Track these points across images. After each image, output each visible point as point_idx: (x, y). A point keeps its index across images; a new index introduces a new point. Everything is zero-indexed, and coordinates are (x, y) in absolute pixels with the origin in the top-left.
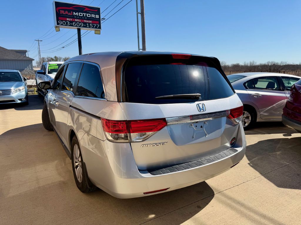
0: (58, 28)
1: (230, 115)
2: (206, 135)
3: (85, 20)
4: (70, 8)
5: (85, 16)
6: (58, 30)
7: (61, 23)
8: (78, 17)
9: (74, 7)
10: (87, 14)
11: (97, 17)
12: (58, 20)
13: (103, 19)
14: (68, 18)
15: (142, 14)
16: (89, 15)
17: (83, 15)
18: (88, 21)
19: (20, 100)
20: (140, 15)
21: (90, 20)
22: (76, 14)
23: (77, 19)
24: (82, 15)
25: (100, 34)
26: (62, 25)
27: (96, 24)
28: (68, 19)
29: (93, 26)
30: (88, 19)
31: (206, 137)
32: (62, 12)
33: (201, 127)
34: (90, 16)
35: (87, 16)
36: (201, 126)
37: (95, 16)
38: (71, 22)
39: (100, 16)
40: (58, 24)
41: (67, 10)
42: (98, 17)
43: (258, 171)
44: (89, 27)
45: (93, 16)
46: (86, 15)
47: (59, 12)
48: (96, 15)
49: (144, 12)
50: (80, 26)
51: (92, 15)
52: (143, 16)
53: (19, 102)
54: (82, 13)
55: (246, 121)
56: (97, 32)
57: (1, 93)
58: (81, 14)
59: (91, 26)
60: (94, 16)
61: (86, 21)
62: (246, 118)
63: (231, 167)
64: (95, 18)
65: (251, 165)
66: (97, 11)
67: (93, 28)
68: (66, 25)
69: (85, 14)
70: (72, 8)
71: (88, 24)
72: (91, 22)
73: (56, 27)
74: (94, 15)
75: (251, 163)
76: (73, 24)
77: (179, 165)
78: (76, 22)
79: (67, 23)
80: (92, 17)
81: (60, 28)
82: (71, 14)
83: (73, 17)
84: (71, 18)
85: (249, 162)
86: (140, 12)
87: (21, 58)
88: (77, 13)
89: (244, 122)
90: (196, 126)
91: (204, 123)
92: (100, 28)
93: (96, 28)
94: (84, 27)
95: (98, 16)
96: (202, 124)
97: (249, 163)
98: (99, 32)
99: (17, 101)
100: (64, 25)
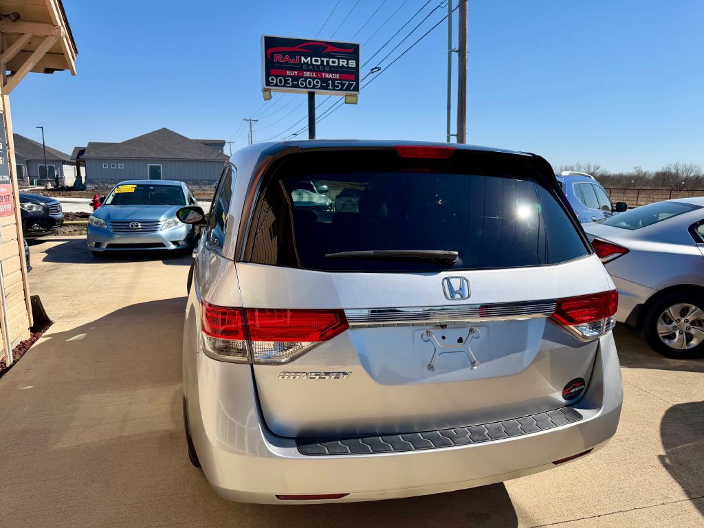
0: (267, 93)
1: (556, 315)
2: (473, 364)
3: (326, 72)
4: (296, 49)
5: (325, 64)
6: (269, 97)
7: (275, 81)
8: (311, 67)
9: (302, 45)
10: (331, 60)
11: (352, 64)
12: (267, 76)
13: (376, 68)
14: (290, 70)
15: (462, 52)
16: (334, 62)
17: (322, 61)
18: (331, 76)
19: (175, 243)
20: (455, 56)
21: (336, 72)
22: (306, 61)
23: (307, 70)
24: (319, 63)
25: (356, 103)
26: (276, 85)
27: (348, 81)
28: (288, 73)
29: (343, 85)
30: (333, 70)
31: (472, 369)
32: (278, 58)
33: (460, 340)
34: (336, 64)
35: (331, 64)
36: (461, 338)
37: (348, 64)
38: (295, 78)
39: (357, 64)
40: (268, 83)
41: (287, 53)
42: (354, 66)
43: (681, 484)
44: (334, 89)
45: (343, 62)
46: (328, 62)
47: (272, 57)
48: (350, 61)
49: (467, 47)
50: (313, 88)
51: (341, 60)
52: (462, 58)
53: (173, 247)
54: (319, 59)
55: (693, 331)
56: (350, 99)
57: (140, 227)
58: (316, 61)
59: (338, 86)
60: (345, 64)
61: (327, 75)
62: (693, 323)
63: (556, 463)
64: (348, 67)
65: (667, 461)
66: (352, 51)
67: (341, 89)
68: (284, 86)
69: (325, 60)
70: (300, 48)
71: (330, 82)
72: (337, 76)
73: (265, 90)
74: (346, 61)
75: (668, 455)
76: (300, 82)
77: (384, 437)
78: (306, 78)
79: (286, 82)
80: (341, 65)
81: (272, 93)
82: (296, 61)
83: (301, 68)
84: (296, 71)
85: (663, 452)
86: (457, 49)
87: (213, 156)
88: (309, 59)
89: (687, 334)
90: (444, 338)
91: (471, 330)
92: (356, 89)
93: (348, 89)
94: (322, 88)
95: (354, 62)
96: (464, 333)
97: (661, 457)
98: (354, 99)
99: (169, 246)
100: (282, 86)
